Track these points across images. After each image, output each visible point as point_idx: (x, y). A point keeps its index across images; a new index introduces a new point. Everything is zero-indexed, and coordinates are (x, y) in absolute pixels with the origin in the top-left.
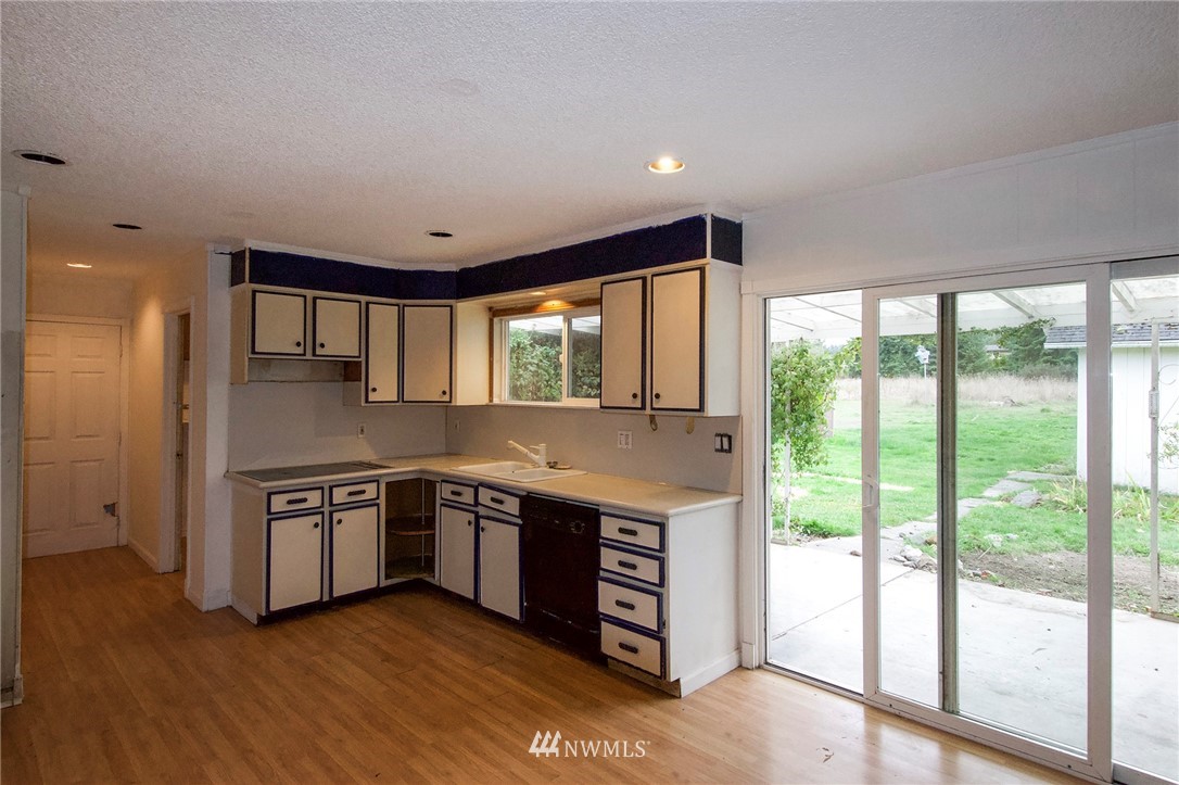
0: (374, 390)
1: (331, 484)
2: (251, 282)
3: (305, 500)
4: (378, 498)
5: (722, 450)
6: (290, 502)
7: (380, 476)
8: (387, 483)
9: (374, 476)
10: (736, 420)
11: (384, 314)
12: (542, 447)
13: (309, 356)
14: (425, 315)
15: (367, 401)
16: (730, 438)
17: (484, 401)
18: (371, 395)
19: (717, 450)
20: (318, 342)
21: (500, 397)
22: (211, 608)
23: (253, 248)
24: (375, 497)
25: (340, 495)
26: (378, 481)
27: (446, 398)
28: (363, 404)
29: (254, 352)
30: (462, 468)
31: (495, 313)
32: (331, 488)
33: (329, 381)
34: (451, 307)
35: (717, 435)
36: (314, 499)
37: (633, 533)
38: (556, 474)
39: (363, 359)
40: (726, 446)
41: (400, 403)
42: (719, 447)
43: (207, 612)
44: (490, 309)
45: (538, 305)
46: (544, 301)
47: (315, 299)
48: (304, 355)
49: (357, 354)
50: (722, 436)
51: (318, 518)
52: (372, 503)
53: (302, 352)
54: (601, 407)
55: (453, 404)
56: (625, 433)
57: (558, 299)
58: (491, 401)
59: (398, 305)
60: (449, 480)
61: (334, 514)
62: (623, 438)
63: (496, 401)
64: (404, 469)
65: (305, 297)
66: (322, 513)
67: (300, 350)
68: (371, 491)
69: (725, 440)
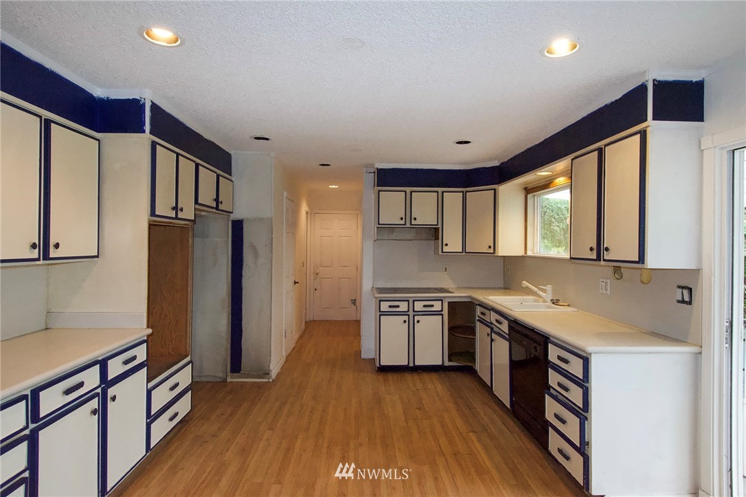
0: (446, 245)
1: (415, 299)
2: (378, 186)
3: (398, 306)
4: (442, 311)
5: (683, 302)
6: (390, 307)
7: (444, 297)
8: (449, 302)
9: (441, 297)
10: (695, 273)
11: (453, 198)
12: (549, 288)
13: (408, 225)
14: (479, 197)
15: (442, 252)
16: (690, 290)
17: (520, 253)
18: (444, 247)
19: (679, 301)
20: (413, 217)
21: (533, 250)
22: (366, 358)
23: (379, 168)
24: (440, 309)
25: (419, 306)
26: (442, 300)
27: (491, 251)
28: (440, 253)
29: (379, 224)
30: (491, 297)
31: (528, 190)
32: (414, 301)
33: (426, 240)
34: (495, 190)
35: (679, 287)
36: (403, 307)
37: (566, 362)
38: (556, 308)
39: (440, 226)
40: (687, 298)
41: (464, 254)
42: (680, 299)
43: (364, 359)
44: (526, 189)
45: (551, 183)
46: (555, 179)
47: (411, 192)
48: (405, 224)
49: (436, 223)
50: (683, 288)
51: (406, 318)
52: (439, 313)
53: (404, 223)
54: (571, 258)
55: (496, 255)
56: (604, 280)
57: (562, 176)
58: (526, 253)
59: (463, 192)
60: (482, 305)
61: (416, 317)
62: (603, 284)
63: (529, 253)
64: (460, 295)
65: (405, 192)
66: (409, 315)
67: (403, 222)
68: (437, 306)
69: (686, 292)
